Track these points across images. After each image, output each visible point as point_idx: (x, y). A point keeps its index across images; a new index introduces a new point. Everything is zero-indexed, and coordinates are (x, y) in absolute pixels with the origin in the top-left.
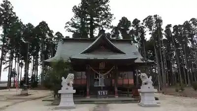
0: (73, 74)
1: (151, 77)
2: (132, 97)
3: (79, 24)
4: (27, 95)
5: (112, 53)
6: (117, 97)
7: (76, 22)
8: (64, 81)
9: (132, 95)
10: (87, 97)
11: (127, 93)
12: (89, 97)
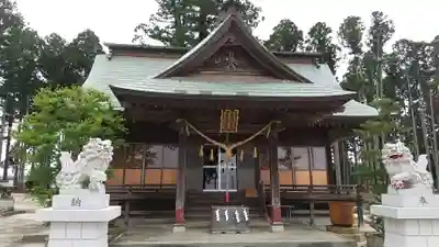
1: (423, 159)
2: (328, 229)
3: (171, 31)
4: (11, 212)
5: (266, 79)
6: (281, 228)
7: (162, 26)
8: (70, 168)
9: (328, 222)
10: (176, 229)
11: (309, 215)
12: (183, 229)
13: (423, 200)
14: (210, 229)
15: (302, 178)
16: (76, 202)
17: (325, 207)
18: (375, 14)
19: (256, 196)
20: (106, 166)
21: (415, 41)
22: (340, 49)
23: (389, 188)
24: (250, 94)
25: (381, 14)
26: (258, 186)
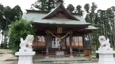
0: (33, 36)
2: (84, 57)
6: (73, 56)
8: (23, 42)
9: (83, 55)
10: (46, 57)
11: (78, 53)
12: (48, 57)
13: (108, 49)
14: (55, 57)
15: (77, 44)
16: (25, 51)
17: (83, 51)
18: (93, 3)
19: (65, 49)
20: (32, 42)
21: (102, 10)
22: (84, 12)
23: (100, 47)
24: (66, 24)
25: (94, 3)
26: (66, 46)
